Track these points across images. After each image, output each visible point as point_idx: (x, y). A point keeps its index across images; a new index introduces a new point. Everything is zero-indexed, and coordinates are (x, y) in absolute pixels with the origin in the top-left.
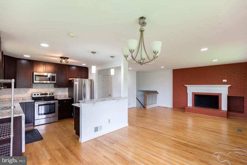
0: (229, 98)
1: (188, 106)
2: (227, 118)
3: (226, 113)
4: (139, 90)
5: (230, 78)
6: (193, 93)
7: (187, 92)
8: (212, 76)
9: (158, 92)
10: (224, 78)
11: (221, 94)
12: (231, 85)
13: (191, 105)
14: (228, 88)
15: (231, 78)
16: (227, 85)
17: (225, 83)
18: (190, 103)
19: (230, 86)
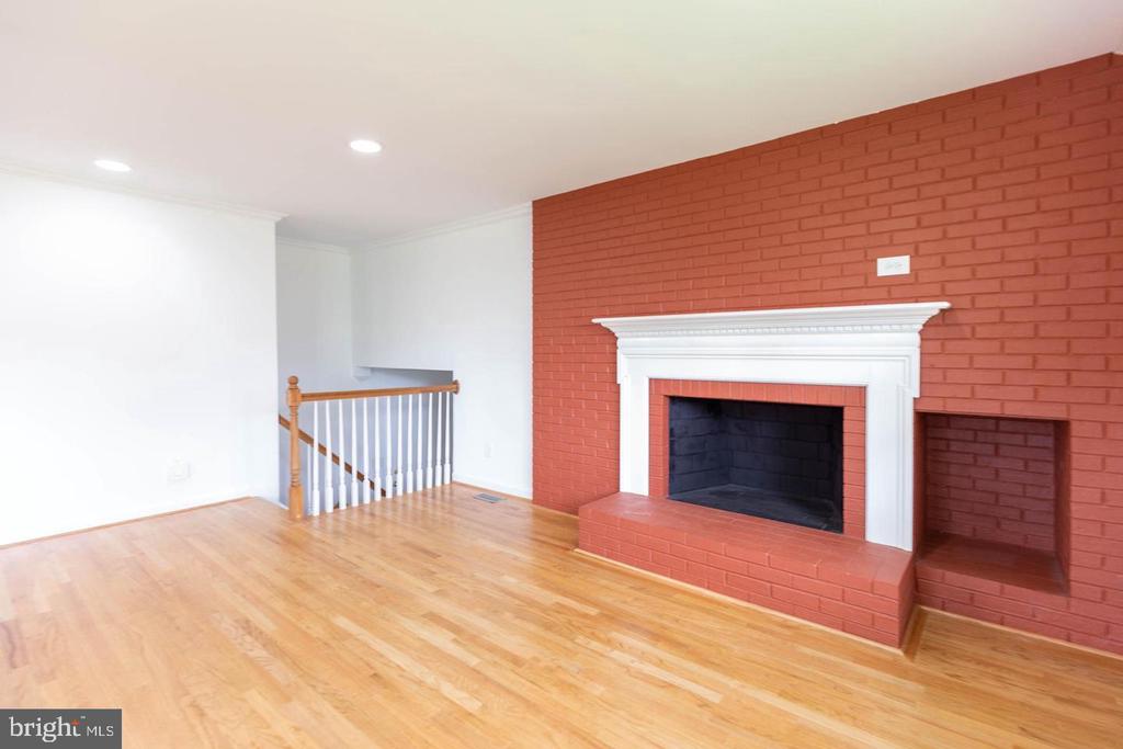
0: (930, 428)
1: (621, 490)
2: (900, 646)
3: (895, 594)
4: (373, 369)
5: (936, 233)
6: (655, 383)
7: (614, 373)
8: (795, 226)
9: (456, 383)
10: (891, 244)
11: (860, 392)
12: (945, 305)
13: (643, 489)
14: (916, 338)
15: (945, 236)
16: (917, 300)
17: (894, 291)
18: (636, 470)
19: (943, 311)
